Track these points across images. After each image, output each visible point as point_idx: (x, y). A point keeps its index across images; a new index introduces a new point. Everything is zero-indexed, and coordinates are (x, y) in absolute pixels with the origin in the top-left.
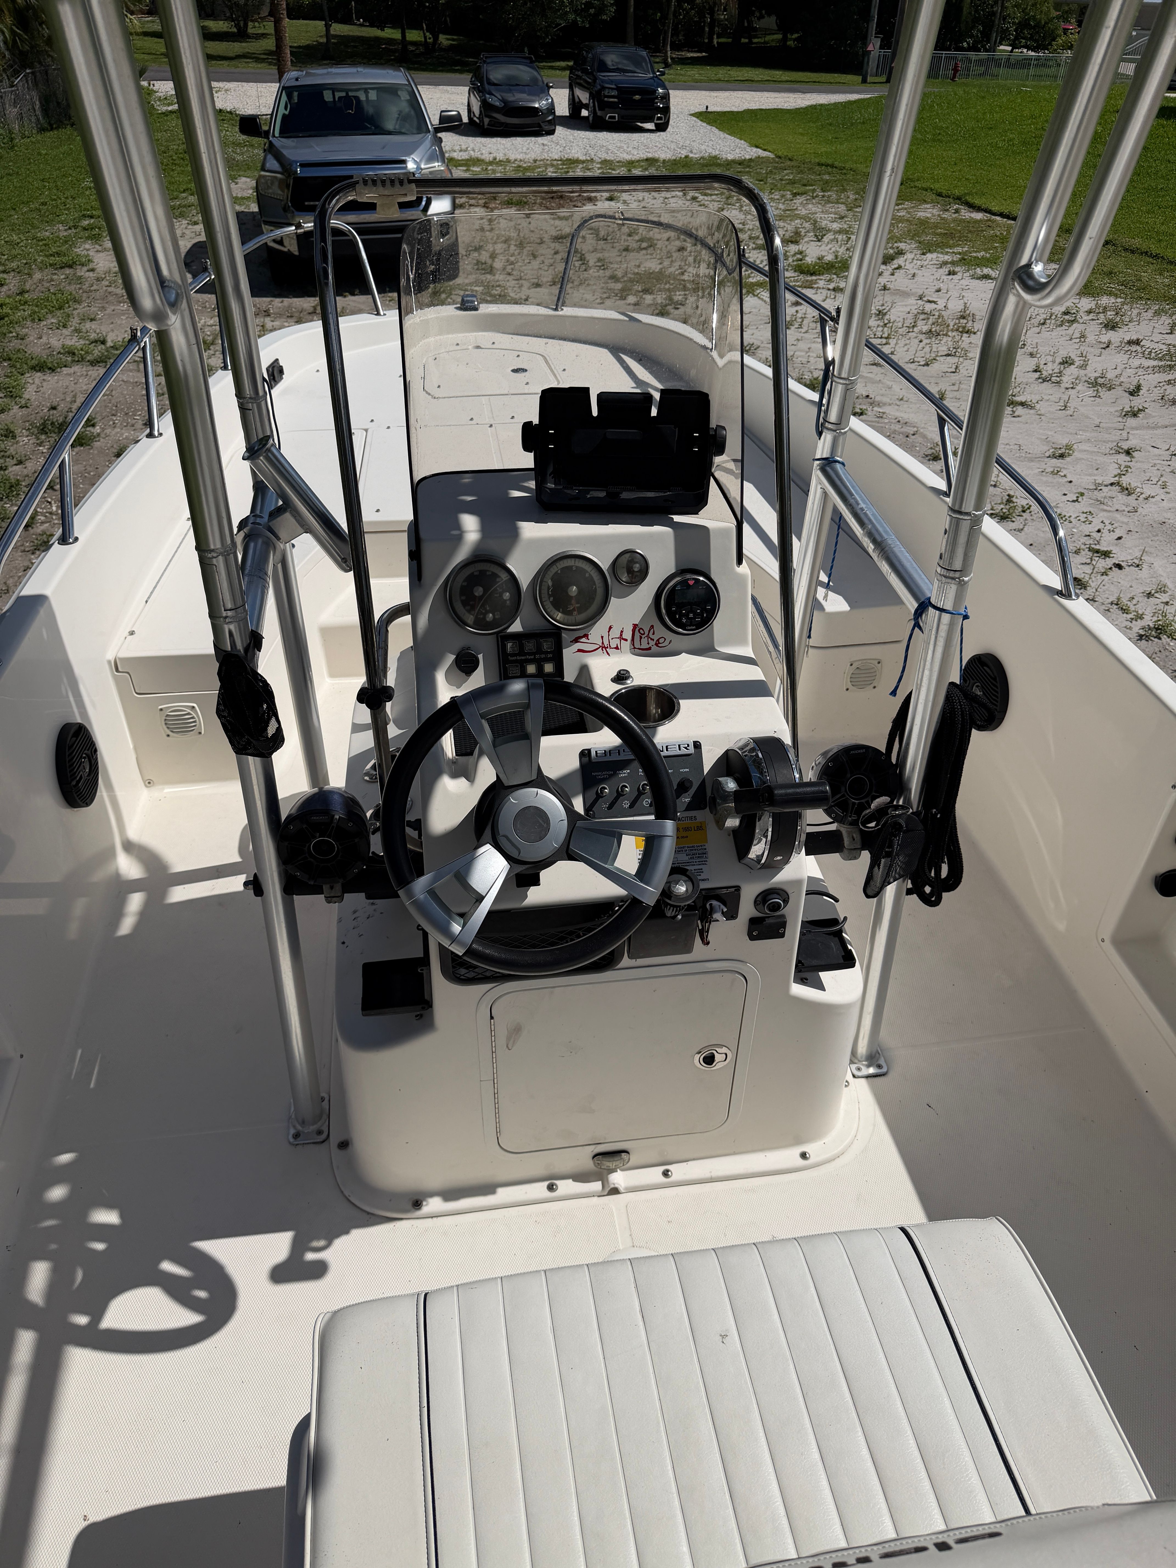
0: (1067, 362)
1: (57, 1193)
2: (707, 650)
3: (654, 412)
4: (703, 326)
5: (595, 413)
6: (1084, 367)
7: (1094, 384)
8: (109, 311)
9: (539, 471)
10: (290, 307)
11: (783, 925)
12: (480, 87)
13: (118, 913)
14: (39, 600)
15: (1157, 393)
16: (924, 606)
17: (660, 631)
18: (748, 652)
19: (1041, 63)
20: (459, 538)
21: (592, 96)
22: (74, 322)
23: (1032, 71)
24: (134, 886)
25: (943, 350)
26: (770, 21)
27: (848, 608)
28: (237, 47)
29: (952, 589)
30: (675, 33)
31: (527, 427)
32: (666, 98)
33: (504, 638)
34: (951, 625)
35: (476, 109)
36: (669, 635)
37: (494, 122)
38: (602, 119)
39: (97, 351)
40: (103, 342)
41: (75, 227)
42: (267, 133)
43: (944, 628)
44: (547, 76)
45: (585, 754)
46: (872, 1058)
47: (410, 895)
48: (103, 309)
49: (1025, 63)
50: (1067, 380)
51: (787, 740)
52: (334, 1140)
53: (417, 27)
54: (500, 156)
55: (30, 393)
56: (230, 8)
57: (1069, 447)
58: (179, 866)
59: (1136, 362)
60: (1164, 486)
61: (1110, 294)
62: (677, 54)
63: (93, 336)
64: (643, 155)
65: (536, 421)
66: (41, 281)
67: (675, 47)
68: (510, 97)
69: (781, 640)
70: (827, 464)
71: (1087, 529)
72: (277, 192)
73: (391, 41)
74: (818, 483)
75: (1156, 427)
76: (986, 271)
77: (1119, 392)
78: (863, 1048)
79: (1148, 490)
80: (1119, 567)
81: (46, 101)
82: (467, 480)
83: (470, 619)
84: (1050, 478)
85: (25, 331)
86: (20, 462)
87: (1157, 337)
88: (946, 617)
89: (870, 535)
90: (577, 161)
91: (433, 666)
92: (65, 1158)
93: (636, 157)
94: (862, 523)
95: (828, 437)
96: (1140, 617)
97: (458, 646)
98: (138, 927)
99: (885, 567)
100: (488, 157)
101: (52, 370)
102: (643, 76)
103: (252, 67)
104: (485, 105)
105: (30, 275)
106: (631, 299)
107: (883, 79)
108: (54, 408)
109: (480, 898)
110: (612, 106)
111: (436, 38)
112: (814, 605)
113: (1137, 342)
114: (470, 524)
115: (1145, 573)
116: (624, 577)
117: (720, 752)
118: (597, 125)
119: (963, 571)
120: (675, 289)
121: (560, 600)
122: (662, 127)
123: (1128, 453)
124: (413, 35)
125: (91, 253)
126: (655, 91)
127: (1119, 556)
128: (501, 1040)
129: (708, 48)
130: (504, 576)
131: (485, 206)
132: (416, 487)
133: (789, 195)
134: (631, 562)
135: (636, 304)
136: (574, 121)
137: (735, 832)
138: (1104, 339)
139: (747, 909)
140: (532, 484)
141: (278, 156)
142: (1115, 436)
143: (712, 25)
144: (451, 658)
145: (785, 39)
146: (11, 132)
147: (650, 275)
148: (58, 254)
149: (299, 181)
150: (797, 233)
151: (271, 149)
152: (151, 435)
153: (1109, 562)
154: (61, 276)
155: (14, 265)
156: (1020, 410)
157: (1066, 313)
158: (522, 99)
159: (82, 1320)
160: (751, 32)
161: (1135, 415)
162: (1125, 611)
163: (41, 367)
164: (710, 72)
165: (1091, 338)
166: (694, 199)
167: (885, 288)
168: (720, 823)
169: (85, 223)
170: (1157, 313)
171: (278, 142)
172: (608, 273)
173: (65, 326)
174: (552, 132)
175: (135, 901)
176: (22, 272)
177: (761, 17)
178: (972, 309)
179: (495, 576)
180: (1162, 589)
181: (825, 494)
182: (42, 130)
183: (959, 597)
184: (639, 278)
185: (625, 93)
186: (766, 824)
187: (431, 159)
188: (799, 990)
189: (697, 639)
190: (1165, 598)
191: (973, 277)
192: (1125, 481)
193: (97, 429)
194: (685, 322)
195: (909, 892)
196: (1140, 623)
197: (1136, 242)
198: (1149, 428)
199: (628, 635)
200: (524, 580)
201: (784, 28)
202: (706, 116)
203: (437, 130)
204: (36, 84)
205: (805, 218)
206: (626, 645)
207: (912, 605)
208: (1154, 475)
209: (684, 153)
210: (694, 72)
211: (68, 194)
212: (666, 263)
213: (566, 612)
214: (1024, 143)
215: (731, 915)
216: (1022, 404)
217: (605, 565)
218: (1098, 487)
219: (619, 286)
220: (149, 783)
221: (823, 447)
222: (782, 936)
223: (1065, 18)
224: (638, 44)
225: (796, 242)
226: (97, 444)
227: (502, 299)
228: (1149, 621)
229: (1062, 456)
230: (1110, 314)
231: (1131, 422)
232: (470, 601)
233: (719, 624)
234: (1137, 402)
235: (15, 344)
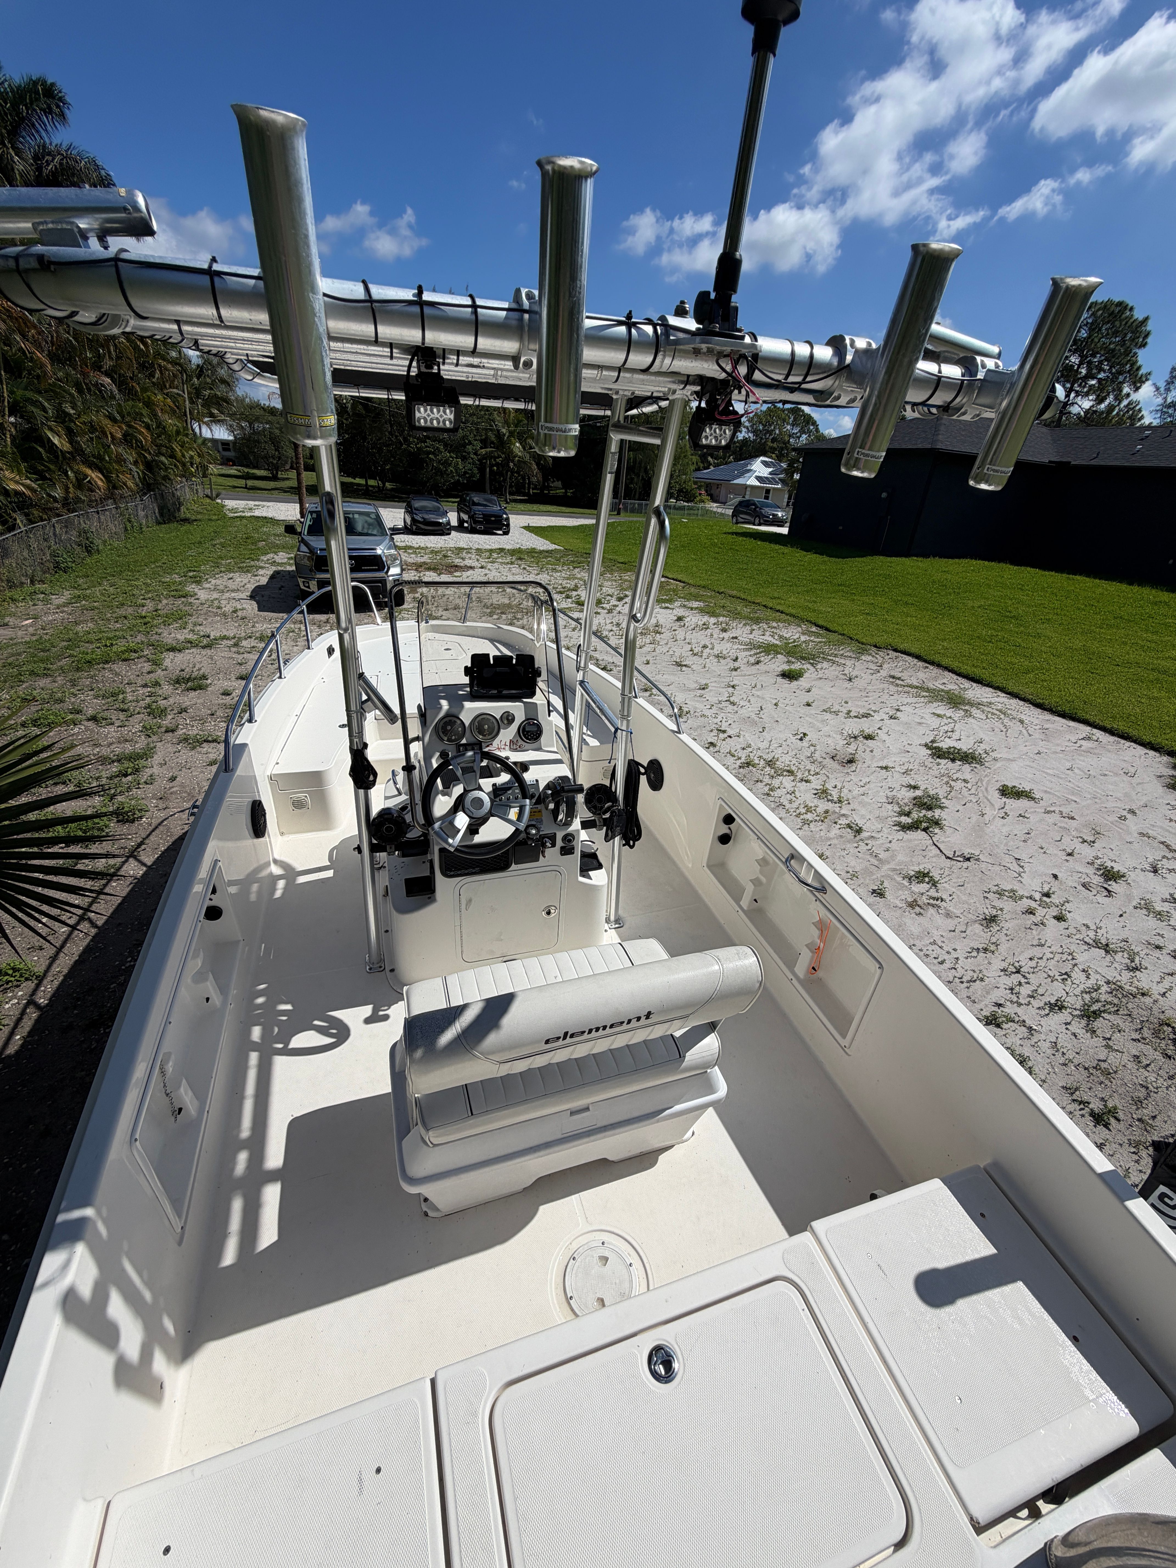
0: (705, 647)
1: (260, 1000)
2: (539, 749)
3: (514, 661)
4: (531, 631)
5: (492, 662)
6: (712, 649)
7: (717, 656)
8: (210, 620)
9: (471, 685)
10: (313, 619)
11: (573, 848)
12: (410, 510)
13: (274, 889)
14: (244, 746)
15: (745, 660)
16: (616, 730)
17: (520, 742)
18: (555, 750)
19: (690, 508)
20: (441, 708)
21: (469, 517)
22: (190, 626)
23: (686, 512)
24: (280, 877)
25: (648, 641)
26: (559, 484)
27: (599, 744)
28: (272, 484)
29: (625, 722)
30: (511, 486)
31: (466, 668)
32: (508, 519)
33: (459, 746)
34: (627, 736)
35: (409, 520)
36: (524, 744)
37: (418, 528)
38: (475, 528)
39: (205, 641)
40: (209, 637)
41: (185, 576)
42: (300, 534)
43: (624, 737)
44: (445, 506)
45: (494, 785)
46: (617, 921)
47: (433, 829)
48: (206, 619)
49: (682, 508)
50: (705, 655)
51: (571, 777)
52: (387, 969)
53: (373, 477)
54: (422, 545)
55: (167, 663)
56: (268, 465)
57: (706, 685)
58: (300, 868)
59: (736, 647)
60: (749, 701)
61: (724, 616)
62: (512, 497)
63: (202, 634)
64: (496, 546)
65: (469, 665)
66: (167, 604)
67: (511, 494)
68: (426, 516)
69: (567, 746)
70: (582, 683)
71: (715, 721)
72: (306, 562)
73: (358, 485)
74: (579, 690)
75: (745, 675)
76: (667, 605)
77: (728, 660)
78: (612, 918)
79: (742, 703)
80: (730, 737)
81: (161, 509)
82: (441, 688)
83: (446, 739)
84: (699, 699)
85: (160, 631)
86: (165, 699)
87: (745, 636)
88: (624, 733)
89: (598, 707)
90: (463, 549)
91: (431, 757)
92: (262, 986)
93: (494, 548)
94: (595, 703)
95: (581, 673)
96: (740, 758)
97: (441, 750)
98: (283, 894)
99: (603, 718)
100: (417, 546)
101: (180, 651)
102: (496, 508)
103: (283, 495)
104: (413, 520)
105: (160, 602)
106: (495, 617)
107: (616, 513)
108: (183, 671)
109: (459, 831)
110: (480, 523)
111: (384, 485)
112: (583, 741)
113: (736, 638)
114: (444, 703)
115: (741, 739)
116: (506, 722)
117: (546, 783)
118: (473, 531)
119: (628, 716)
120: (518, 612)
121: (481, 731)
122: (506, 533)
123: (733, 687)
124: (372, 482)
125: (196, 590)
126: (502, 516)
127: (730, 732)
128: (463, 906)
129: (528, 494)
130: (459, 722)
131: (416, 570)
132: (425, 689)
133: (571, 568)
134: (508, 716)
135: (498, 619)
136: (460, 528)
137: (553, 810)
138: (721, 636)
139: (559, 843)
140: (468, 689)
141: (307, 545)
142: (728, 679)
143: (529, 484)
144: (438, 754)
145: (566, 492)
146: (141, 525)
147: (504, 605)
148: (176, 590)
149: (318, 557)
150: (576, 586)
151: (303, 541)
152: (280, 677)
153: (726, 735)
154: (179, 602)
155: (150, 595)
156: (684, 668)
157: (704, 624)
158: (432, 517)
159: (280, 1046)
160: (549, 488)
161: (736, 670)
162: (733, 756)
163: (172, 649)
164: (529, 506)
165: (715, 636)
166: (524, 569)
167: (619, 612)
168: (547, 808)
169: (191, 574)
170: (745, 625)
171: (306, 538)
172: (483, 604)
173: (184, 628)
174: (449, 534)
175: (281, 884)
176: (157, 599)
177: (554, 481)
178: (660, 623)
179: (455, 722)
180: (749, 746)
181: (582, 694)
182: (159, 523)
183: (628, 726)
184: (499, 607)
185: (487, 517)
186: (563, 807)
187: (389, 548)
188: (581, 879)
189: (535, 745)
190: (750, 750)
191: (661, 608)
192: (732, 699)
193: (209, 681)
194: (523, 628)
195: (624, 845)
196: (740, 761)
197: (735, 593)
198: (742, 676)
199: (508, 744)
200: (467, 724)
201: (565, 486)
202: (528, 528)
203: (392, 534)
204: (156, 499)
205: (580, 579)
206: (507, 748)
207: (613, 730)
208: (745, 697)
209: (518, 546)
210: (521, 506)
211: (179, 558)
212: (513, 599)
213: (484, 736)
214: (683, 546)
215: (554, 845)
216: (685, 666)
217: (498, 717)
218: (720, 702)
219: (489, 611)
220: (282, 834)
221: (580, 676)
222: (573, 853)
223: (699, 488)
224: (491, 493)
225: (576, 590)
226: (209, 689)
227: (436, 618)
228: (743, 760)
229: (704, 689)
230: (724, 625)
231: (734, 673)
232: (445, 732)
233: (543, 739)
234: (737, 664)
235: (157, 637)
